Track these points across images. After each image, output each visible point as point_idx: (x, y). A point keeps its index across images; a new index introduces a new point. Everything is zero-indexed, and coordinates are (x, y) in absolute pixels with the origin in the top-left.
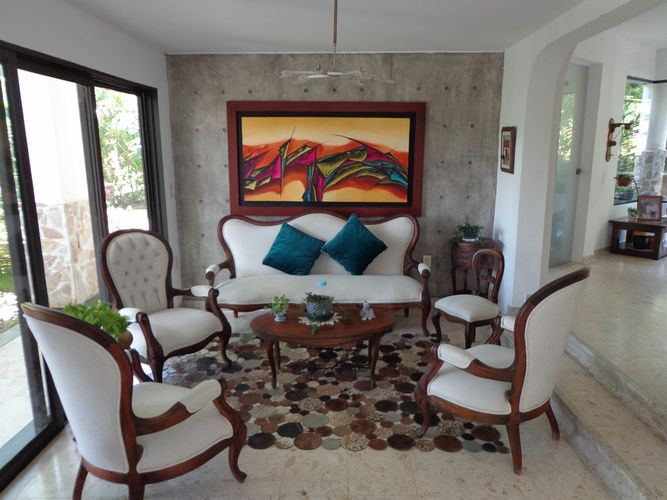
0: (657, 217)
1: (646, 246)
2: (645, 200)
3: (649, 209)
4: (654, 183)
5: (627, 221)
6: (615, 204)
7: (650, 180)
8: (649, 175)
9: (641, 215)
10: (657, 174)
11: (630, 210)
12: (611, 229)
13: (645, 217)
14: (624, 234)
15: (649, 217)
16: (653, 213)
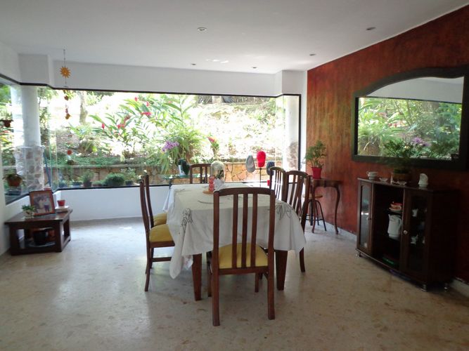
0: (51, 210)
1: (46, 240)
2: (36, 196)
3: (41, 203)
4: (38, 176)
5: (23, 219)
6: (7, 203)
7: (34, 174)
8: (32, 170)
9: (36, 211)
10: (38, 168)
11: (25, 208)
12: (8, 229)
13: (40, 211)
14: (21, 234)
15: (44, 211)
16: (47, 207)
